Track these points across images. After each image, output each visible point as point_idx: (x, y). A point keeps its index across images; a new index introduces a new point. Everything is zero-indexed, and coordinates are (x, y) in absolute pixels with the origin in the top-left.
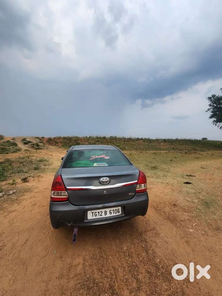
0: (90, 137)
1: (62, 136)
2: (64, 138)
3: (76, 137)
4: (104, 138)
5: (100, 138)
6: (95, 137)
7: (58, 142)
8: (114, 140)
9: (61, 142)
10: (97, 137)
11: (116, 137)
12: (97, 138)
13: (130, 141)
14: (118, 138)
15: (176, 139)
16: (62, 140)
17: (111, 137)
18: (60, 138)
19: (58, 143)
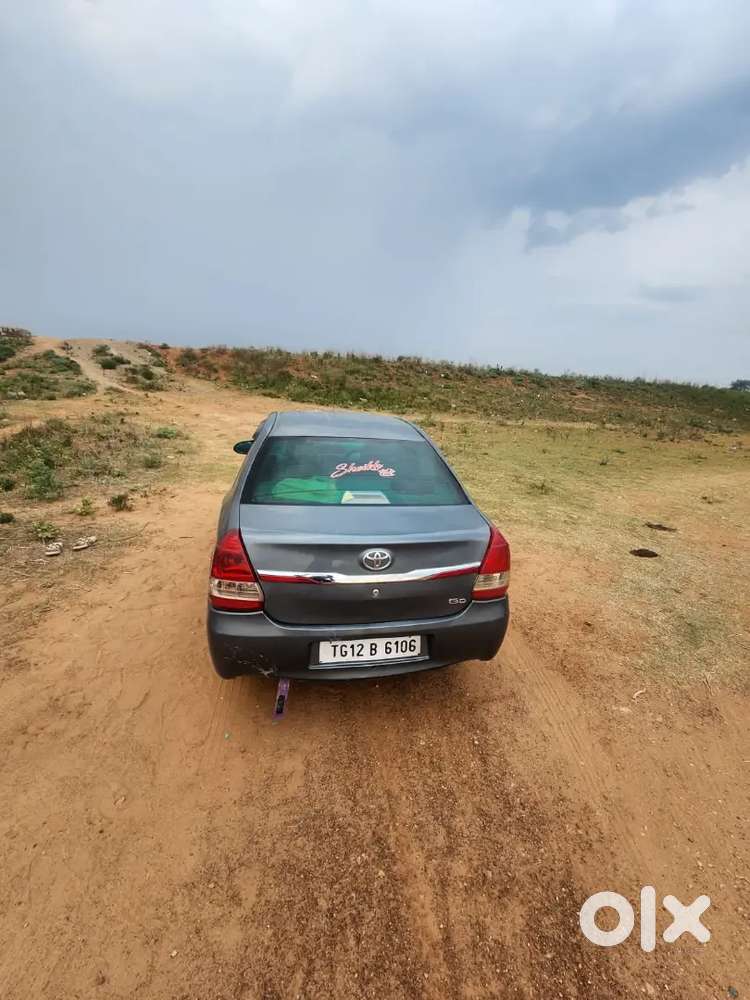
0: (327, 356)
1: (231, 344)
2: (238, 354)
3: (279, 352)
4: (377, 360)
5: (363, 361)
6: (344, 355)
7: (216, 367)
8: (412, 373)
9: (226, 368)
10: (353, 356)
11: (418, 362)
12: (353, 358)
13: (469, 377)
14: (427, 365)
15: (638, 378)
16: (230, 361)
17: (400, 359)
18: (221, 352)
19: (216, 371)
